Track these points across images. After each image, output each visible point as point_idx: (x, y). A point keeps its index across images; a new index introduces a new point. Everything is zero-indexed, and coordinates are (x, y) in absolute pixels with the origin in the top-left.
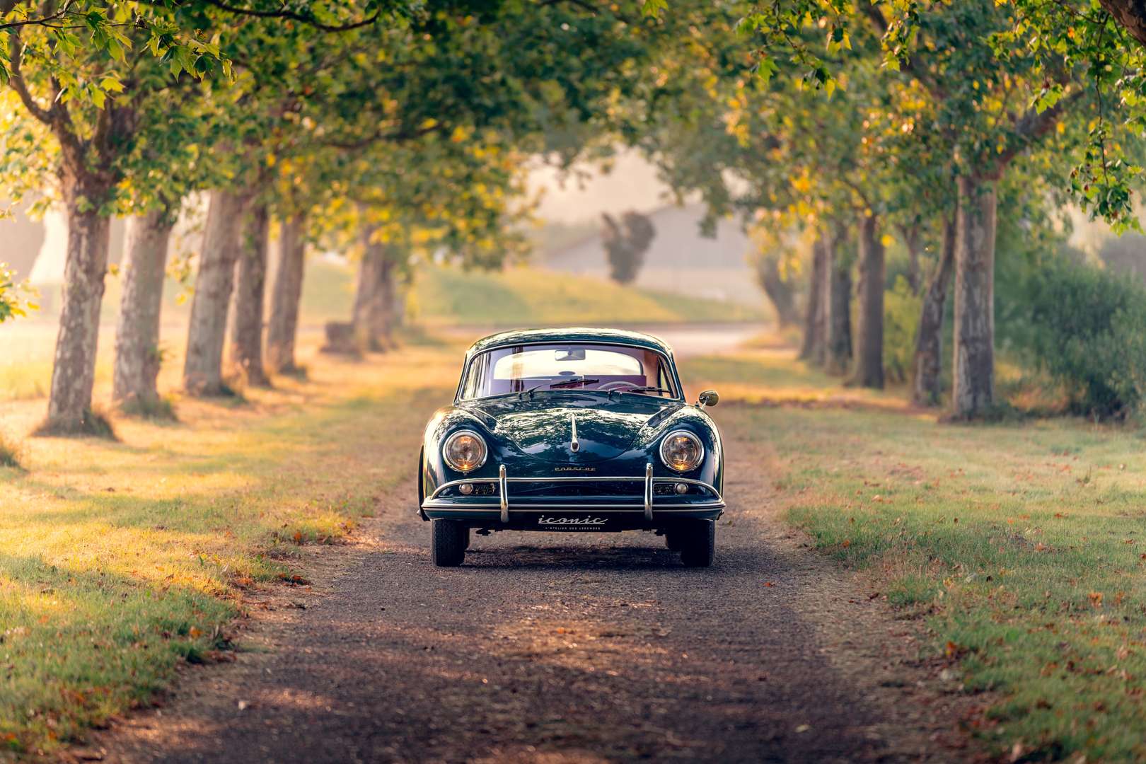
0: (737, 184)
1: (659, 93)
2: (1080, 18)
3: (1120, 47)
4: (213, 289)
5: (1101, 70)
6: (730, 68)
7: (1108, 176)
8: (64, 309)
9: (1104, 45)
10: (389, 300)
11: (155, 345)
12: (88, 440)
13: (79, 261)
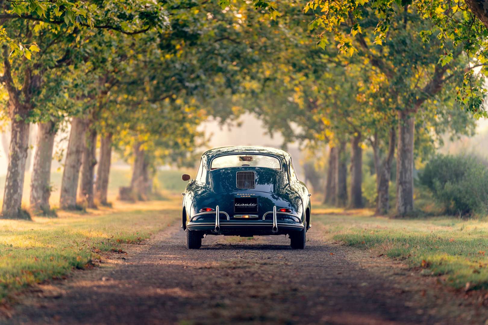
0: (297, 128)
1: (267, 79)
2: (460, 24)
3: (477, 38)
4: (73, 164)
5: (469, 47)
6: (297, 68)
7: (473, 94)
8: (9, 164)
9: (471, 36)
10: (146, 179)
11: (48, 184)
12: (20, 221)
13: (16, 143)
